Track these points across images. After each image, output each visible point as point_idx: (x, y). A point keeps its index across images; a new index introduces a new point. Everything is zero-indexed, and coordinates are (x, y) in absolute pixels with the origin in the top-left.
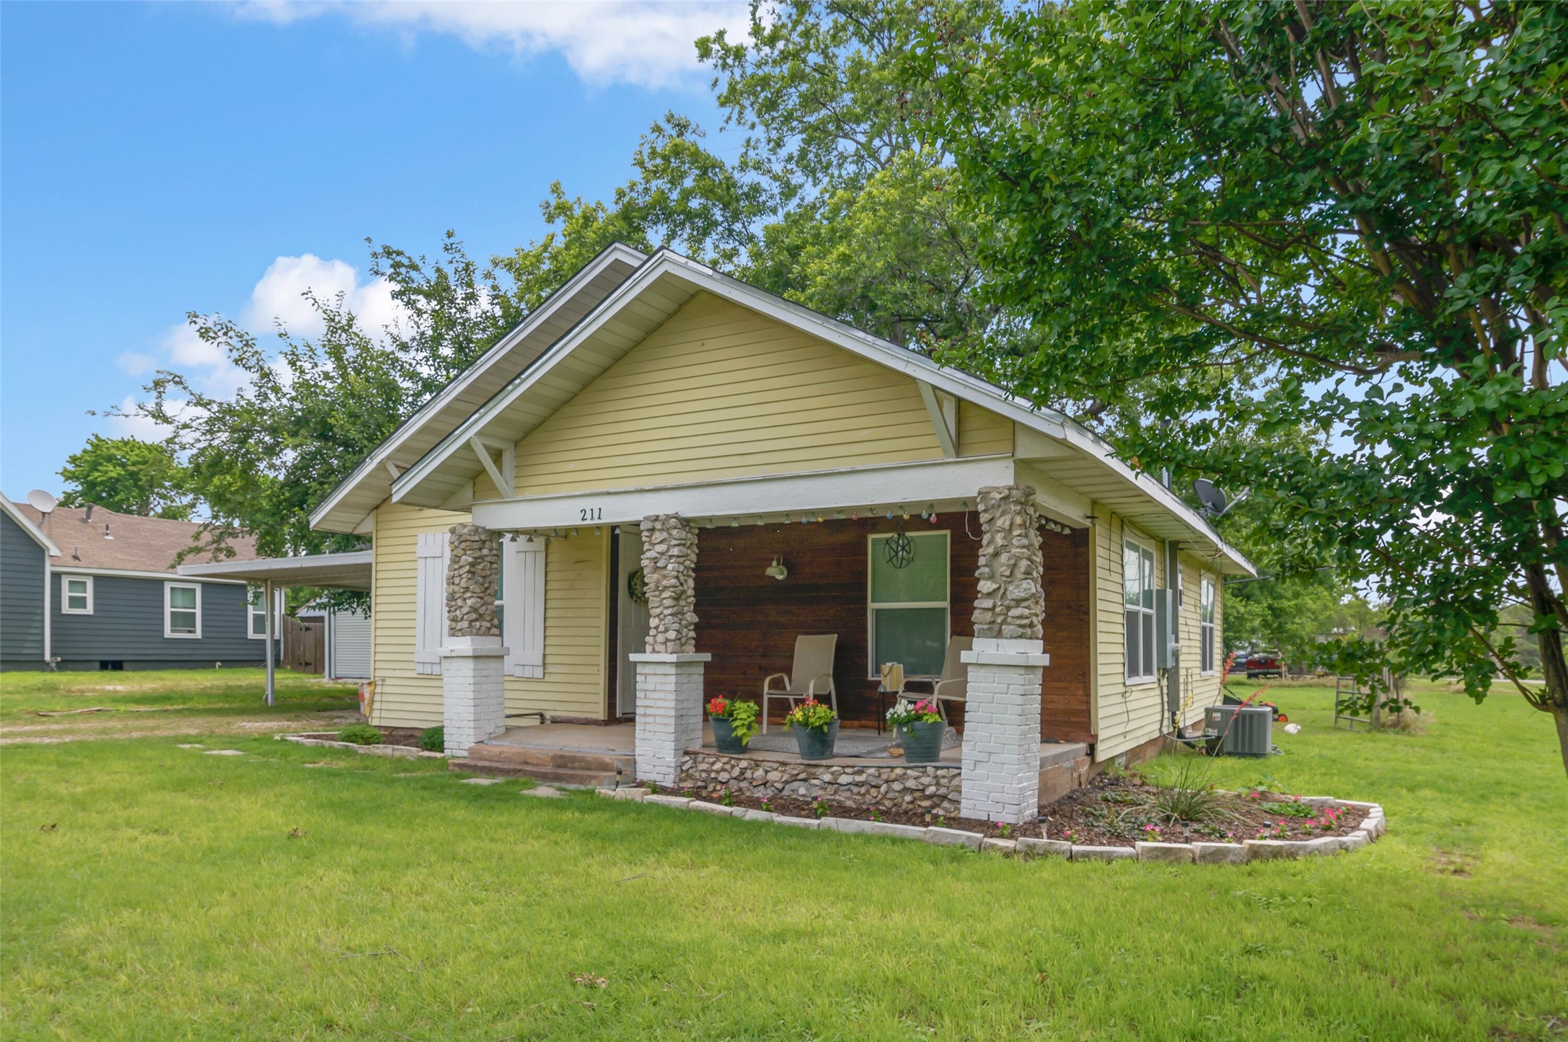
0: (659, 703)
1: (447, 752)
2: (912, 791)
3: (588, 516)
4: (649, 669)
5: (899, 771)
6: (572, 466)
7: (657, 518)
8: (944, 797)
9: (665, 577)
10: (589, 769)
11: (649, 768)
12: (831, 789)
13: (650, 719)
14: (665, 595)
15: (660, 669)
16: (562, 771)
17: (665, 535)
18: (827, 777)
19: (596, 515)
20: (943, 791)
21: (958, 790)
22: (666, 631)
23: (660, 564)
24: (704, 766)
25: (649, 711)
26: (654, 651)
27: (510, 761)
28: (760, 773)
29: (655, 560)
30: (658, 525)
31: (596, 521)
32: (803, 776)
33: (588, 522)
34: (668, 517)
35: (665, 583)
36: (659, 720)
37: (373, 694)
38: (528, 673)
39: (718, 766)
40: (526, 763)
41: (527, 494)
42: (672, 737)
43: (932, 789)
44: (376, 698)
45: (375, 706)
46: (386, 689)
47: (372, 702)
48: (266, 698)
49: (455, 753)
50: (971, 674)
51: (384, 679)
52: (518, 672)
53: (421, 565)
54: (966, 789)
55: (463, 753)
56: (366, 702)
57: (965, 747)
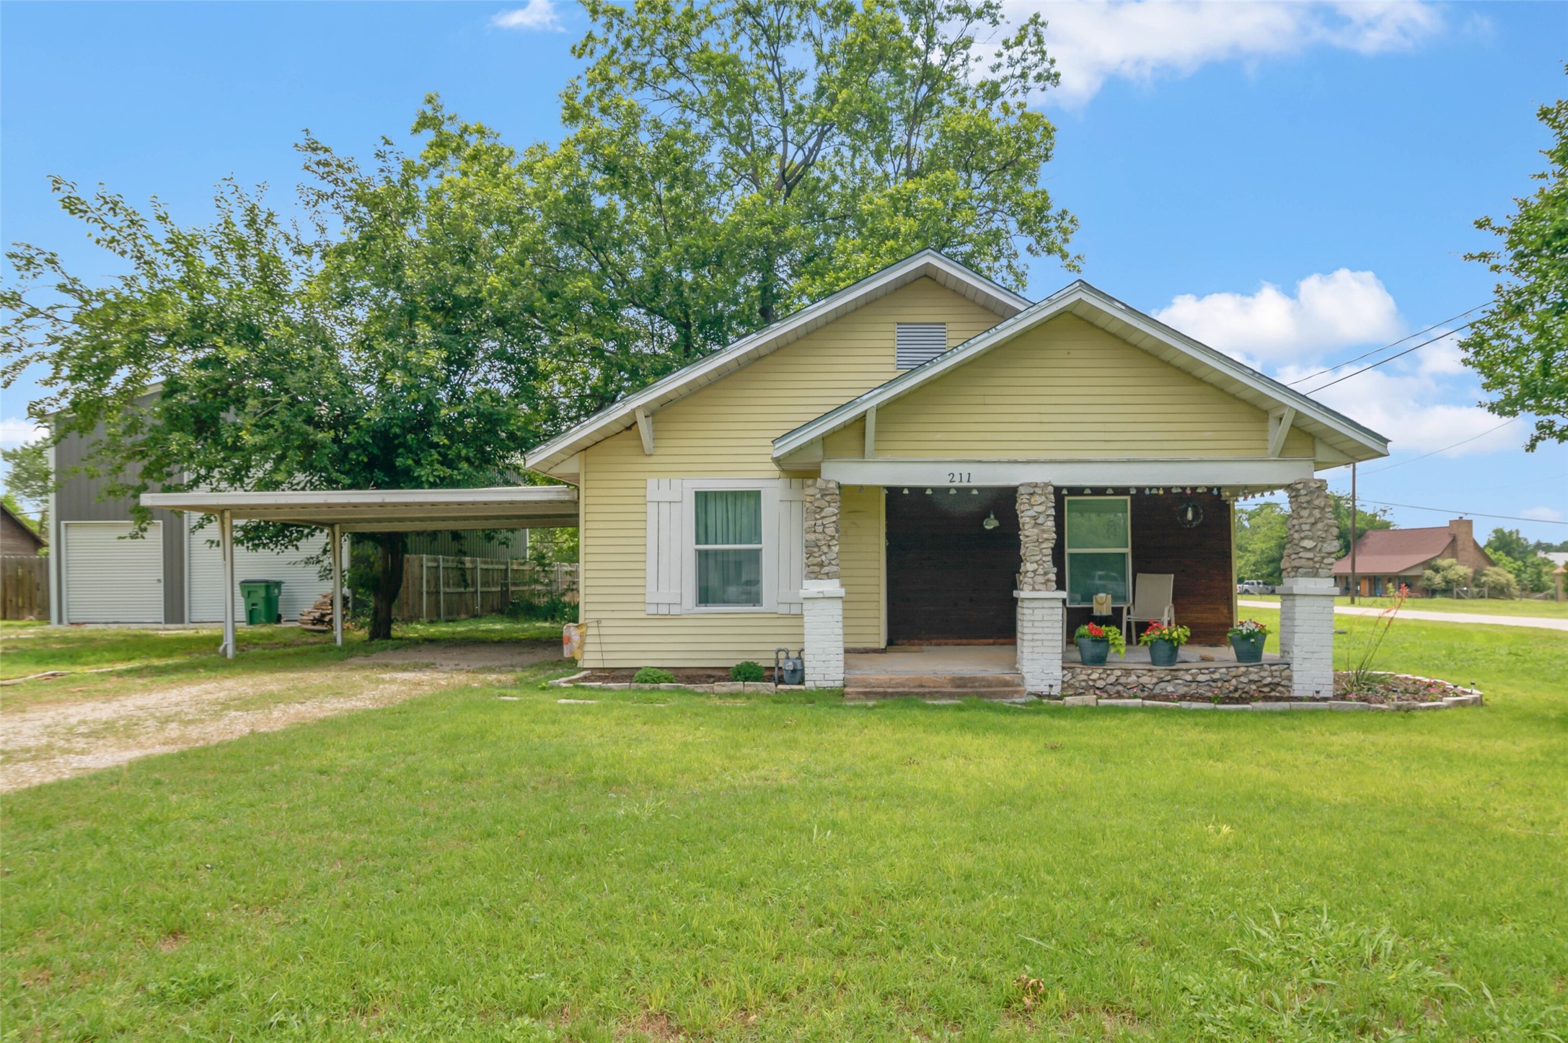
0: (1046, 630)
1: (808, 684)
2: (1255, 682)
3: (957, 478)
4: (1036, 604)
5: (1243, 669)
6: (938, 436)
7: (1036, 485)
8: (1278, 684)
9: (1044, 531)
10: (990, 686)
11: (1035, 682)
12: (1194, 685)
14: (1044, 545)
15: (1047, 604)
17: (1043, 499)
18: (1189, 678)
19: (965, 478)
20: (1276, 680)
21: (1290, 679)
22: (1046, 574)
23: (1039, 521)
24: (1084, 677)
26: (1034, 589)
28: (1133, 678)
29: (1035, 518)
30: (1038, 491)
31: (963, 484)
32: (1168, 678)
33: (957, 484)
34: (1047, 485)
35: (1045, 536)
36: (1046, 643)
37: (582, 636)
38: (795, 610)
39: (1095, 676)
40: (922, 686)
41: (889, 456)
42: (1060, 656)
43: (1269, 680)
44: (588, 640)
45: (587, 648)
46: (603, 631)
47: (582, 644)
48: (221, 648)
49: (818, 684)
50: (1299, 601)
51: (599, 621)
52: (784, 609)
53: (652, 509)
54: (1296, 677)
55: (832, 684)
56: (575, 645)
57: (1296, 650)
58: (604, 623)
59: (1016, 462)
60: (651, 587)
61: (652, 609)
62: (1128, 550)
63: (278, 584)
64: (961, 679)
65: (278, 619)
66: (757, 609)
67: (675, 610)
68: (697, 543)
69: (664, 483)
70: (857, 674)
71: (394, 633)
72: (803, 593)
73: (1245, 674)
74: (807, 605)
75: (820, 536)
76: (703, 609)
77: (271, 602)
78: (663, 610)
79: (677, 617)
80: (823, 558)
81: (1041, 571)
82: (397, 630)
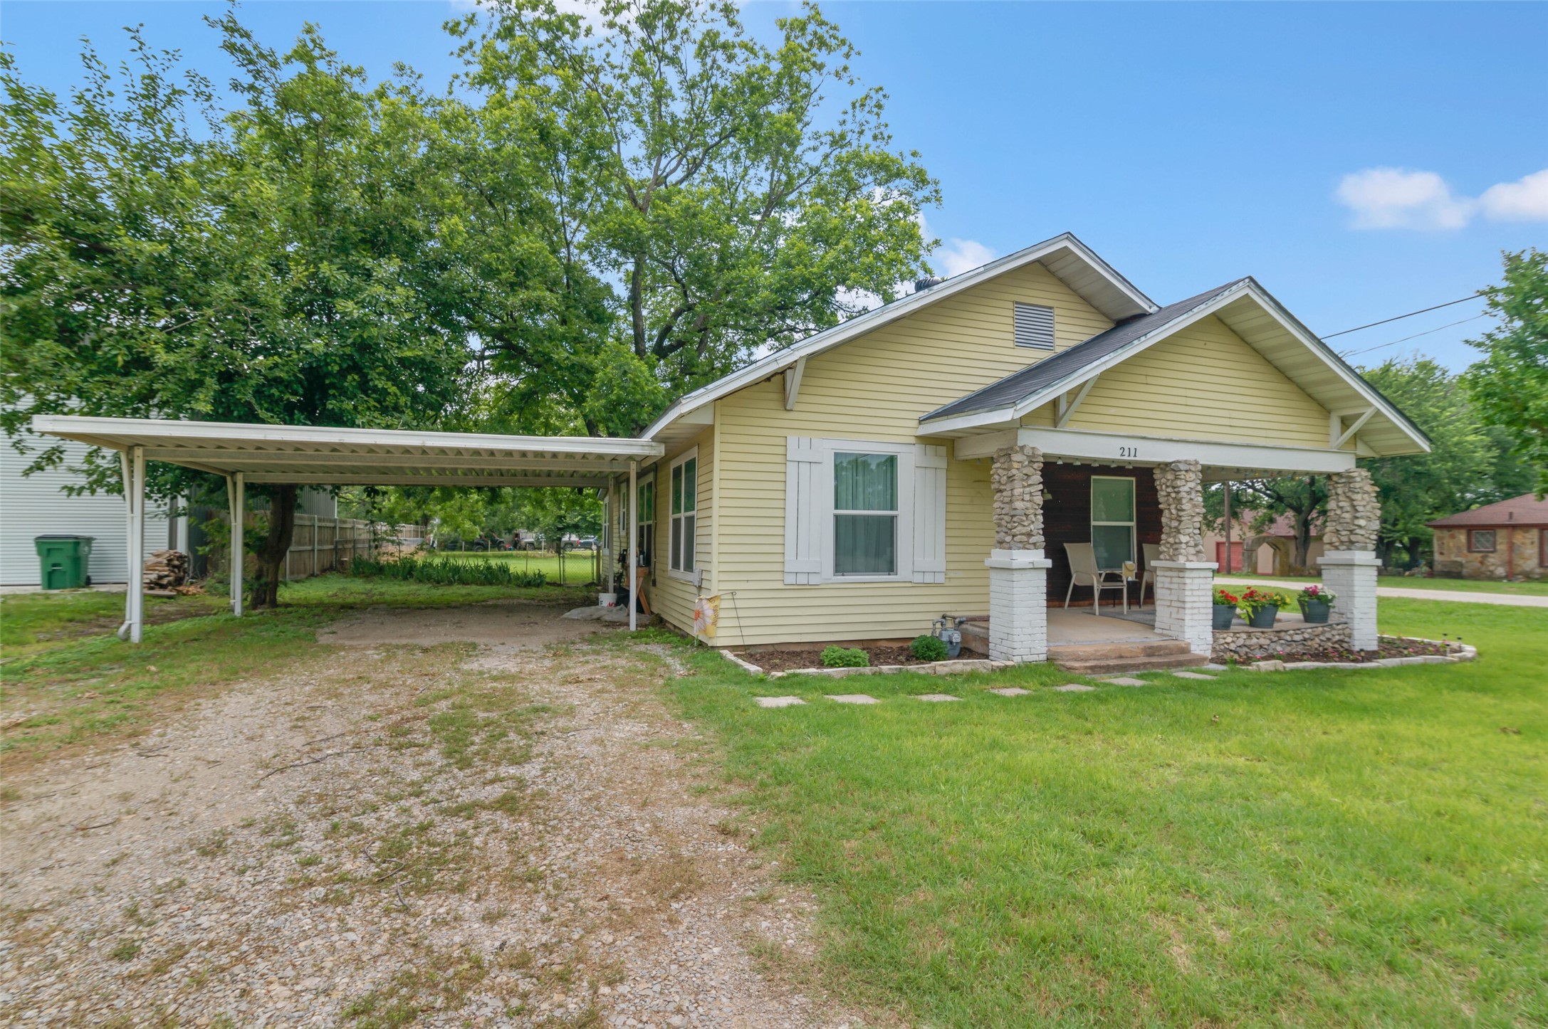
3: (1126, 452)
6: (1113, 411)
7: (1187, 463)
8: (1343, 641)
13: (1196, 611)
15: (1203, 574)
16: (1154, 660)
17: (1193, 476)
18: (1288, 638)
19: (1133, 452)
20: (1341, 638)
21: (1350, 636)
23: (1192, 496)
25: (1195, 605)
27: (1106, 657)
30: (1189, 468)
31: (1132, 458)
33: (1126, 458)
34: (1196, 463)
38: (929, 578)
39: (1228, 639)
40: (1121, 657)
41: (1074, 427)
44: (722, 614)
45: (721, 623)
46: (739, 604)
47: (716, 618)
48: (123, 628)
49: (1026, 659)
50: (1357, 571)
51: (733, 593)
52: (918, 578)
53: (791, 468)
54: (1356, 633)
55: (1035, 658)
56: (709, 621)
57: (1355, 612)
58: (739, 595)
59: (1171, 440)
60: (790, 555)
61: (790, 579)
62: (1133, 524)
63: (89, 540)
64: (1151, 648)
65: (88, 582)
66: (892, 578)
67: (814, 580)
68: (836, 508)
69: (805, 441)
70: (1062, 647)
71: (280, 599)
72: (989, 562)
73: (1323, 633)
74: (993, 575)
75: (1029, 505)
76: (840, 578)
77: (78, 561)
78: (802, 579)
79: (815, 587)
80: (1032, 527)
81: (1192, 543)
82: (285, 594)
